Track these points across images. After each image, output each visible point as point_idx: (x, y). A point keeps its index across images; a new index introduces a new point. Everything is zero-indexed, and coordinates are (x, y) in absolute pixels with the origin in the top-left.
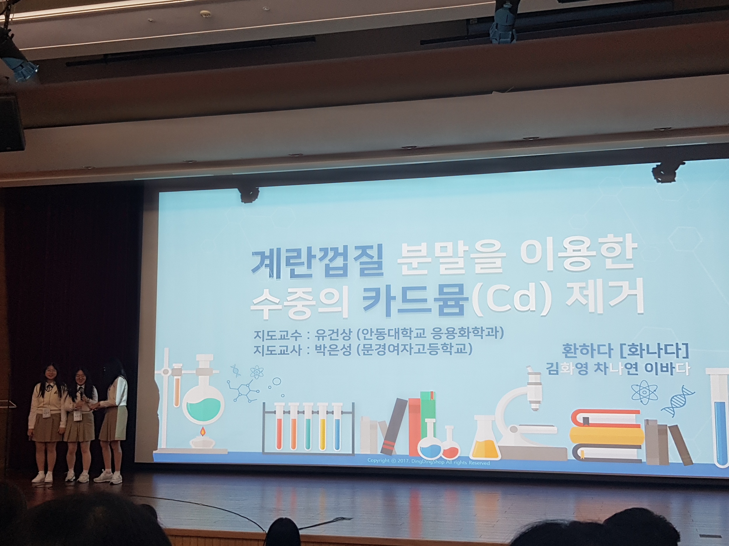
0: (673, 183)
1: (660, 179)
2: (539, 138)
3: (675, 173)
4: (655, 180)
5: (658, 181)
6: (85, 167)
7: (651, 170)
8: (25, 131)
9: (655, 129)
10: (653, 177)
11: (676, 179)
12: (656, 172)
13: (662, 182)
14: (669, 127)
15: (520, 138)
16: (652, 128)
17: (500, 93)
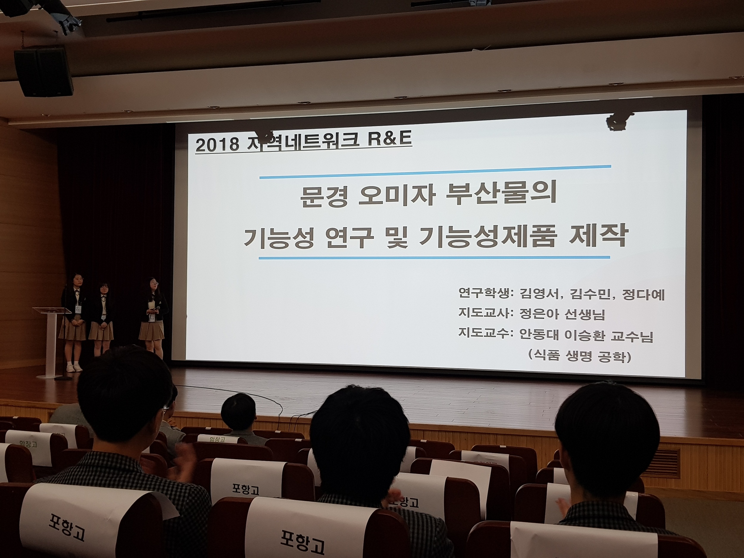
0: (623, 131)
1: (612, 128)
2: (511, 91)
3: (626, 122)
4: (609, 128)
5: (611, 129)
6: (124, 111)
7: (606, 120)
8: (73, 78)
9: (610, 84)
10: (607, 126)
11: (626, 127)
12: (610, 122)
13: (614, 130)
14: (622, 82)
15: (495, 90)
16: (607, 83)
17: (479, 51)
